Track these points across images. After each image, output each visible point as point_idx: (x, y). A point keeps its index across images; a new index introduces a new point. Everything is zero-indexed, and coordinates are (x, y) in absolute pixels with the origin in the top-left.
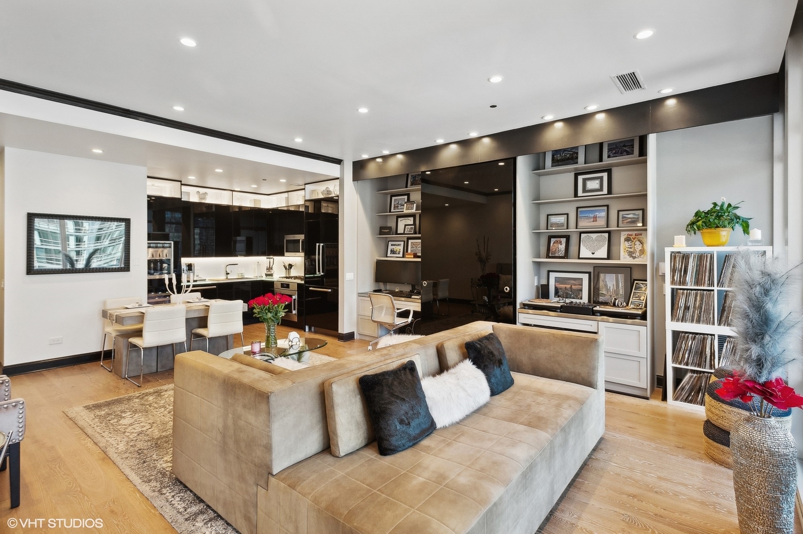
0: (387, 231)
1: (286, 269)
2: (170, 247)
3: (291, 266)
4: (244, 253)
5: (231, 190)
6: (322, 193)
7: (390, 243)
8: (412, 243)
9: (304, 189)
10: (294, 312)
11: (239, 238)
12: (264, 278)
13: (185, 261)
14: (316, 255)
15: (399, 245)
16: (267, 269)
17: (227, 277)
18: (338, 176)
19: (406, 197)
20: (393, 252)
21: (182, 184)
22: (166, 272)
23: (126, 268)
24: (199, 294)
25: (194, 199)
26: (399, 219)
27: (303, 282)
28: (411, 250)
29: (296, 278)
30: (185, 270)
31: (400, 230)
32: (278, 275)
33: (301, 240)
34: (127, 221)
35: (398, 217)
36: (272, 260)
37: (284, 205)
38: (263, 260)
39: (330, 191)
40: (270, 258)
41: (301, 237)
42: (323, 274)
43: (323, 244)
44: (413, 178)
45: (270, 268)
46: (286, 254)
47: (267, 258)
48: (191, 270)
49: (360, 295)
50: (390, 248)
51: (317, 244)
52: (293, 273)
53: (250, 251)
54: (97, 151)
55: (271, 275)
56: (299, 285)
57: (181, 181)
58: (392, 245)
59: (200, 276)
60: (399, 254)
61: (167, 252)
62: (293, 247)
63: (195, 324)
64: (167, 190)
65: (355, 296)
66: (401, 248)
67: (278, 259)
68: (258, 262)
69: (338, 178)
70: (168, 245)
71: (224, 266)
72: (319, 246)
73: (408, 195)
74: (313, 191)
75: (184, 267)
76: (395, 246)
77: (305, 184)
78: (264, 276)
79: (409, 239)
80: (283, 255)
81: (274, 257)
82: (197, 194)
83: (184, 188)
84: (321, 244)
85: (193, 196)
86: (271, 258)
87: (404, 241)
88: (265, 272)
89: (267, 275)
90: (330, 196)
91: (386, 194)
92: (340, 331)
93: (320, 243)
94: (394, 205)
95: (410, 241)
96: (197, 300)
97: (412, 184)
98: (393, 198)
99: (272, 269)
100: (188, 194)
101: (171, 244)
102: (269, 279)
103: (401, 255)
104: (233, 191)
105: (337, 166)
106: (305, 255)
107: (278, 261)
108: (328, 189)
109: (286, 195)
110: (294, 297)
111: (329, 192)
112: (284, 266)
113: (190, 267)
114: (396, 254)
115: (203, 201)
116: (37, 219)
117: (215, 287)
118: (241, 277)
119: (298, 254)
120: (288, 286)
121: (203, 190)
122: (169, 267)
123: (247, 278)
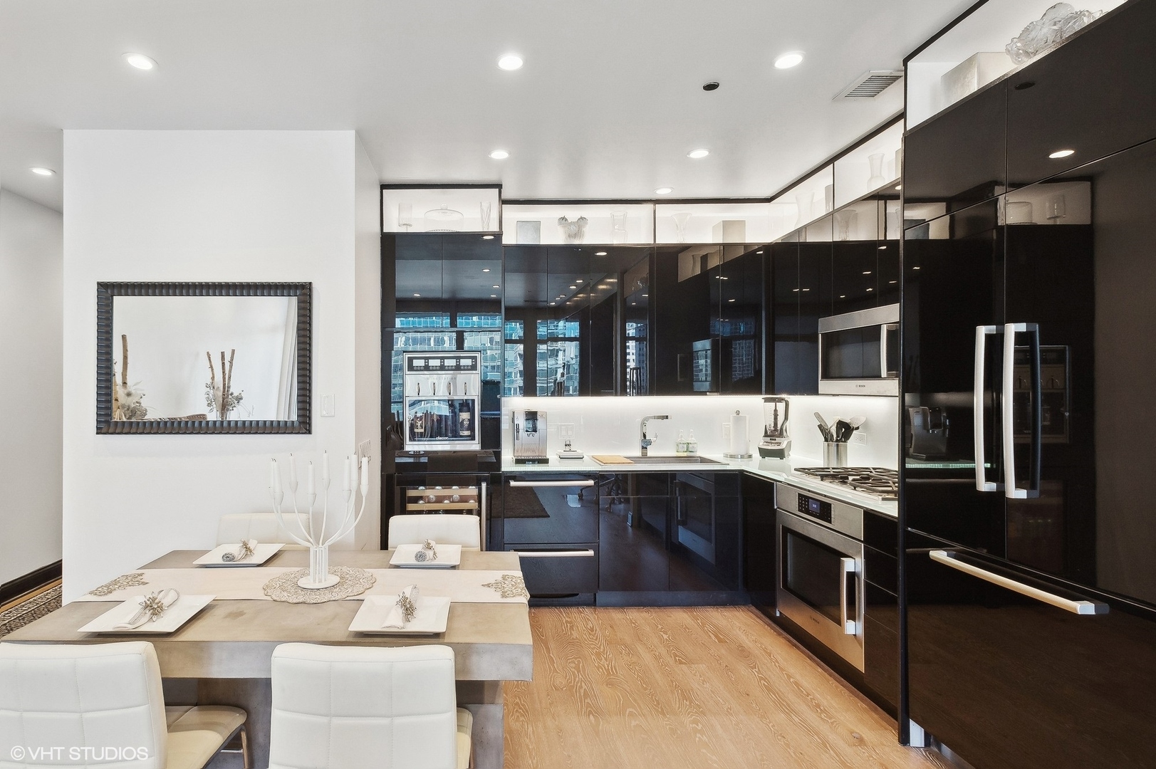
1: (827, 437)
2: (473, 368)
3: (845, 430)
5: (651, 202)
10: (850, 627)
13: (514, 405)
14: (970, 388)
16: (766, 435)
17: (645, 453)
21: (505, 200)
22: (467, 433)
23: (303, 426)
25: (553, 236)
27: (891, 509)
29: (865, 479)
30: (522, 430)
32: (797, 462)
33: (882, 329)
34: (301, 291)
36: (781, 406)
38: (754, 405)
40: (775, 401)
41: (887, 315)
43: (1022, 327)
45: (775, 433)
46: (824, 385)
47: (767, 400)
48: (536, 431)
51: (982, 331)
52: (857, 455)
55: (777, 456)
56: (870, 516)
57: (500, 189)
62: (853, 360)
67: (799, 403)
68: (738, 413)
70: (468, 362)
71: (639, 420)
72: (995, 344)
78: (756, 455)
80: (814, 390)
81: (788, 398)
82: (560, 224)
83: (522, 213)
85: (547, 230)
86: (781, 400)
88: (761, 442)
89: (764, 453)
99: (781, 435)
100: (536, 226)
101: (472, 359)
104: (656, 202)
106: (905, 388)
107: (803, 410)
109: (828, 176)
110: (849, 564)
112: (823, 429)
113: (534, 419)
115: (577, 242)
116: (117, 300)
117: (591, 482)
118: (685, 454)
119: (871, 385)
120: (824, 510)
121: (572, 213)
122: (472, 420)
123: (703, 460)
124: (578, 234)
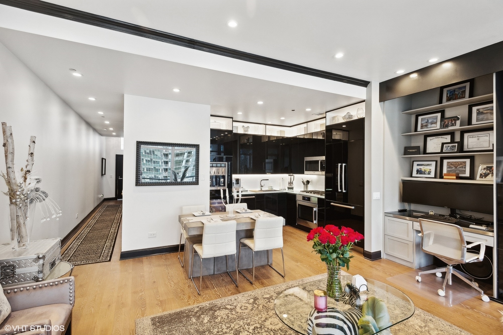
0: (414, 151)
1: (304, 184)
2: (225, 167)
3: (308, 182)
4: (272, 171)
5: (265, 124)
6: (344, 118)
7: (415, 164)
8: (448, 163)
9: (325, 117)
10: (315, 222)
11: (267, 161)
12: (287, 191)
13: (235, 176)
15: (428, 165)
16: (289, 184)
17: (261, 189)
18: (364, 97)
19: (439, 115)
20: (419, 172)
21: (233, 121)
22: (223, 185)
23: (196, 183)
24: (245, 205)
25: (241, 131)
26: (429, 139)
27: (323, 197)
28: (448, 171)
29: (315, 192)
30: (235, 184)
31: (430, 149)
32: (298, 190)
33: (320, 161)
34: (197, 147)
35: (426, 136)
36: (292, 177)
37: (303, 133)
38: (286, 176)
39: (352, 116)
40: (291, 175)
41: (320, 158)
42: (345, 191)
43: (345, 164)
44: (450, 93)
45: (291, 183)
46: (305, 172)
47: (289, 175)
48: (238, 184)
49: (387, 214)
50: (415, 168)
51: (339, 164)
53: (276, 170)
54: (176, 90)
55: (292, 188)
56: (319, 199)
57: (232, 118)
58: (418, 165)
59: (244, 188)
60: (429, 173)
61: (223, 170)
62: (313, 167)
63: (243, 235)
64: (223, 125)
65: (381, 215)
66: (433, 168)
67: (297, 176)
68: (283, 178)
69: (364, 101)
70: (223, 165)
72: (341, 166)
73: (443, 112)
74: (334, 118)
75: (234, 181)
76: (423, 166)
77: (326, 112)
78: (287, 189)
79: (442, 159)
80: (303, 173)
81: (294, 175)
82: (243, 128)
83: (235, 124)
84: (344, 165)
85: (240, 129)
87: (436, 161)
88: (287, 186)
89: (289, 188)
90: (351, 120)
91: (411, 114)
92: (367, 248)
93: (342, 163)
94: (422, 124)
95: (445, 162)
96: (244, 211)
97: (449, 99)
98: (420, 118)
99: (292, 183)
100: (237, 128)
101: (226, 164)
102: (290, 191)
103: (432, 175)
104: (266, 124)
105: (363, 89)
106: (326, 173)
107: (298, 178)
108: (349, 114)
109: (305, 125)
110: (315, 209)
111: (350, 116)
112: (303, 182)
113: (238, 181)
114: (425, 174)
115: (246, 133)
116: (142, 146)
117: (254, 197)
118: (271, 189)
119: (316, 173)
120: (309, 199)
121: (246, 125)
122: (224, 181)
123: (275, 190)
124: (247, 131)
